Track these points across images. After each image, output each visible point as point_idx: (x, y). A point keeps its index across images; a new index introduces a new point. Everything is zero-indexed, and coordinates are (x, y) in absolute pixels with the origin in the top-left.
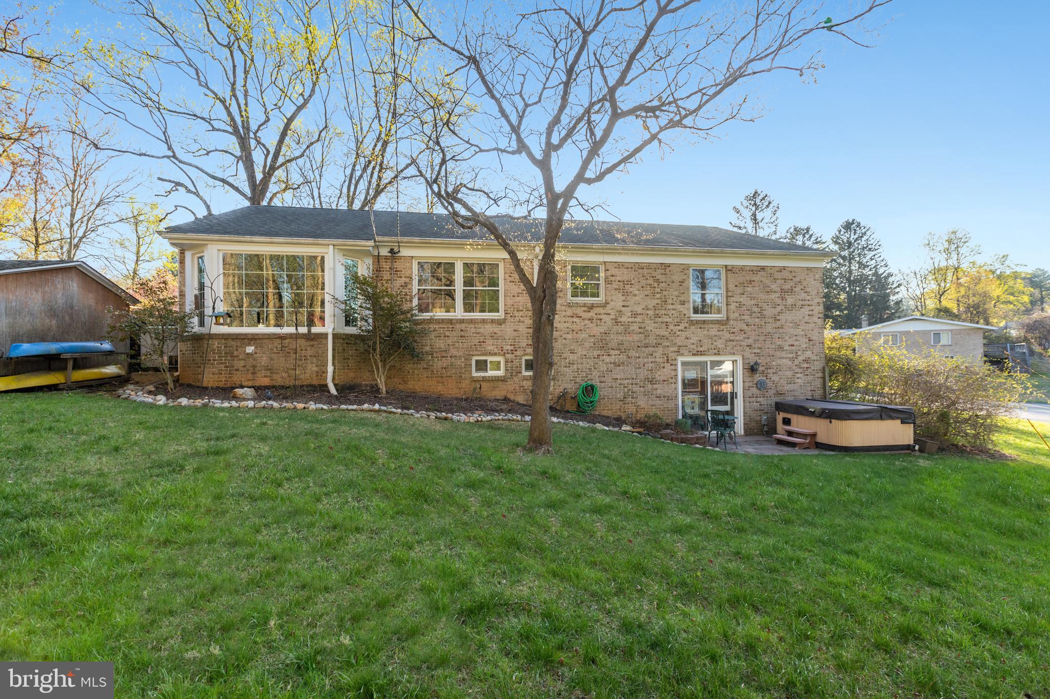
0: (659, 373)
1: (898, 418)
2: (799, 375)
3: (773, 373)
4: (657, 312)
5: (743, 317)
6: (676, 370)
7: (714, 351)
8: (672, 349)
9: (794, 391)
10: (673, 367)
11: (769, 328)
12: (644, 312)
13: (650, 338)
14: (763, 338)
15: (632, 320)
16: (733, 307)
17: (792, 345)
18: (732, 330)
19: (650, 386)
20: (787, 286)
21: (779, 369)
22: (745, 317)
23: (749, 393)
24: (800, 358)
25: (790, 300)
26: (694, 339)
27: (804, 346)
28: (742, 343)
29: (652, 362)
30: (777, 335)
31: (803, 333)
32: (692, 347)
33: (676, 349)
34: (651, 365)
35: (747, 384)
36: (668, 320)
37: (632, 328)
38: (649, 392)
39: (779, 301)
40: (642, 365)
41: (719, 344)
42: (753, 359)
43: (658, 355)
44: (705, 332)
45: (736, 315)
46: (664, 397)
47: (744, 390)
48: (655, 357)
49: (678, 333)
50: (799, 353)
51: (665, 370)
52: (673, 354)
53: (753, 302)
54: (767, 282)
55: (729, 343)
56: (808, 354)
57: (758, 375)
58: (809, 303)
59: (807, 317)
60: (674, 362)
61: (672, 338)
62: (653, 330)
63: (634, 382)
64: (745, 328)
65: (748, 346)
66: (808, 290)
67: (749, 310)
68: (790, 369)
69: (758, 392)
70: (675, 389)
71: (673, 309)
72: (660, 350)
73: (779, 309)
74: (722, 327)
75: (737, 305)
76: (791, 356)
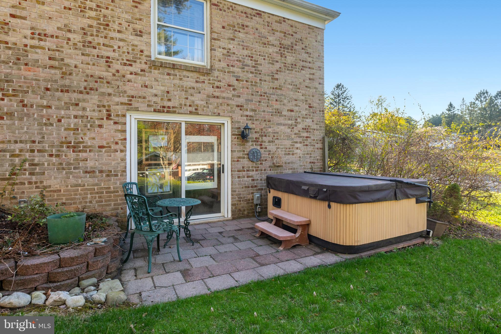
0: (90, 135)
1: (413, 196)
2: (298, 145)
3: (269, 142)
4: (89, 39)
5: (232, 69)
6: (125, 131)
7: (190, 109)
8: (117, 99)
9: (292, 163)
10: (119, 127)
11: (265, 87)
12: (60, 33)
13: (74, 76)
14: (258, 98)
15: (35, 42)
16: (219, 53)
17: (292, 111)
18: (217, 84)
19: (72, 155)
20: (287, 42)
21: (276, 136)
22: (235, 69)
23: (239, 166)
24: (300, 126)
25: (290, 59)
26: (158, 89)
27: (304, 113)
28: (230, 102)
29: (76, 117)
30: (275, 97)
31: (303, 98)
32: (155, 99)
33: (125, 100)
34: (73, 121)
35: (237, 154)
36: (111, 54)
37: (32, 56)
38: (69, 164)
39: (278, 58)
40: (54, 120)
41: (198, 100)
42: (243, 122)
43: (89, 106)
44: (177, 82)
45: (223, 64)
46: (101, 172)
47: (232, 161)
48: (84, 109)
49: (129, 76)
50: (299, 120)
51: (103, 130)
52: (119, 107)
53: (246, 52)
54: (264, 31)
55: (212, 100)
56: (308, 122)
57: (250, 143)
58: (310, 65)
59: (308, 81)
60: (121, 120)
61: (118, 83)
62: (81, 66)
63: (37, 146)
64: (235, 83)
65: (238, 106)
66: (309, 50)
67: (240, 61)
68: (289, 137)
69: (250, 164)
70: (123, 160)
71: (121, 40)
72: (94, 99)
73: (277, 66)
74: (202, 78)
75: (225, 52)
76: (290, 122)
